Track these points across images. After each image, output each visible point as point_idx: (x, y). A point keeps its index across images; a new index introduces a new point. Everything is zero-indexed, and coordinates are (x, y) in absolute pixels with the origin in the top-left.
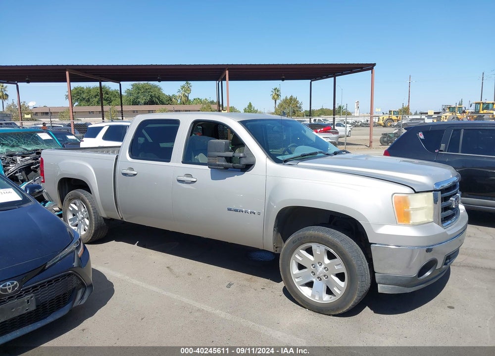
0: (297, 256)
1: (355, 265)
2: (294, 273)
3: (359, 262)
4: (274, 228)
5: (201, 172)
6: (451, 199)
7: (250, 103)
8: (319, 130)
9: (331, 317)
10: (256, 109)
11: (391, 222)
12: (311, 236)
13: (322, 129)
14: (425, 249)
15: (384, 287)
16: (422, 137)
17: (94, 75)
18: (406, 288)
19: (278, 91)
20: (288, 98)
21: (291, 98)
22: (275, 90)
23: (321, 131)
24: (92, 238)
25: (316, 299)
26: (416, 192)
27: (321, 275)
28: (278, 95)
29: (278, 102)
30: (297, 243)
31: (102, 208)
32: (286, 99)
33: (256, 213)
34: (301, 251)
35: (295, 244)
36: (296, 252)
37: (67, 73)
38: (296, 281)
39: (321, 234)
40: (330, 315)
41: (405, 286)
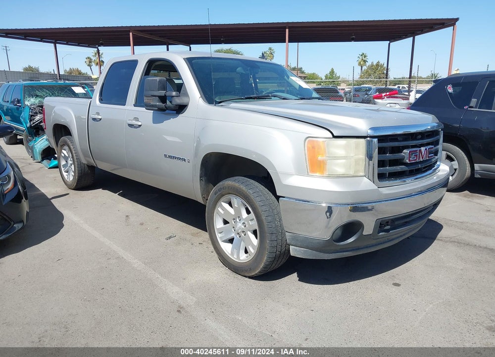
0: (220, 210)
1: (264, 221)
2: (218, 228)
3: (270, 218)
4: (201, 177)
5: (146, 115)
6: (405, 151)
7: (332, 70)
8: (385, 94)
9: (247, 279)
10: (338, 75)
11: (300, 172)
12: (229, 187)
13: (388, 93)
14: (349, 207)
15: (296, 250)
16: (451, 90)
17: (160, 37)
18: (322, 254)
19: (365, 57)
20: (374, 64)
21: (378, 65)
22: (362, 55)
23: (386, 95)
24: (77, 184)
25: (234, 258)
26: (334, 137)
27: (240, 231)
28: (365, 61)
29: (365, 68)
30: (218, 194)
31: (82, 153)
32: (372, 65)
33: (187, 161)
34: (222, 203)
35: (217, 195)
36: (218, 204)
37: (131, 34)
38: (218, 236)
39: (237, 185)
40: (246, 277)
41: (321, 251)
